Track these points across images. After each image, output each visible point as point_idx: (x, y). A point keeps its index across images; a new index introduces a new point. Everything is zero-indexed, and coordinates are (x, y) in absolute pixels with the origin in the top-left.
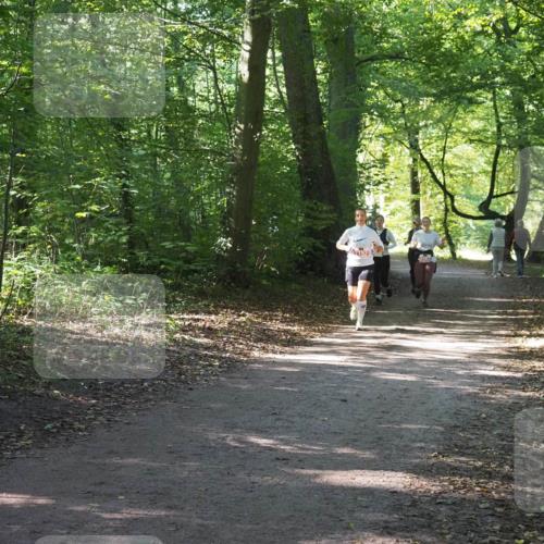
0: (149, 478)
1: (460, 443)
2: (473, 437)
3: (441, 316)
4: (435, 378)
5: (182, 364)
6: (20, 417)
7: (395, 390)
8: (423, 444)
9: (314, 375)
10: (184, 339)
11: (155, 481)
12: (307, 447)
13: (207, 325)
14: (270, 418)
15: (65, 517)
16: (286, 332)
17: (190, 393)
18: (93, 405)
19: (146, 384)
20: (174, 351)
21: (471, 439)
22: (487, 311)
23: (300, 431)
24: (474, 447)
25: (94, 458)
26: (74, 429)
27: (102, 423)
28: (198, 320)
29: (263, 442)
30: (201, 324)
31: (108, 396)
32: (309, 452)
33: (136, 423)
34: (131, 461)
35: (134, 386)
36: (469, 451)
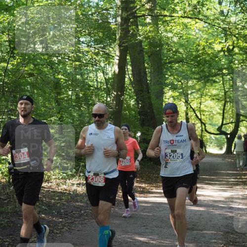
1: (232, 240)
2: (237, 237)
3: (208, 180)
4: (213, 209)
7: (196, 215)
8: (216, 241)
9: (158, 208)
12: (162, 241)
14: (143, 228)
16: (140, 187)
18: (61, 222)
19: (82, 212)
21: (236, 238)
22: (228, 177)
23: (157, 234)
24: (238, 242)
26: (54, 233)
27: (67, 230)
29: (142, 239)
31: (66, 217)
32: (165, 244)
33: (82, 230)
35: (77, 212)
36: (237, 244)
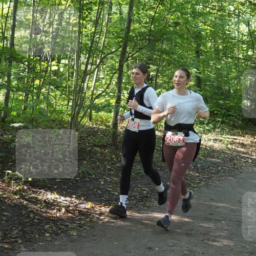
0: (233, 214)
5: (234, 160)
6: (166, 179)
10: (232, 148)
11: (236, 215)
13: (241, 142)
15: (200, 228)
17: (241, 174)
20: (229, 153)
25: (205, 201)
28: (236, 139)
30: (238, 141)
34: (222, 205)
